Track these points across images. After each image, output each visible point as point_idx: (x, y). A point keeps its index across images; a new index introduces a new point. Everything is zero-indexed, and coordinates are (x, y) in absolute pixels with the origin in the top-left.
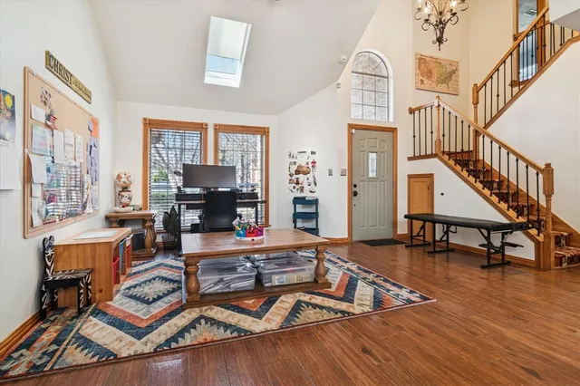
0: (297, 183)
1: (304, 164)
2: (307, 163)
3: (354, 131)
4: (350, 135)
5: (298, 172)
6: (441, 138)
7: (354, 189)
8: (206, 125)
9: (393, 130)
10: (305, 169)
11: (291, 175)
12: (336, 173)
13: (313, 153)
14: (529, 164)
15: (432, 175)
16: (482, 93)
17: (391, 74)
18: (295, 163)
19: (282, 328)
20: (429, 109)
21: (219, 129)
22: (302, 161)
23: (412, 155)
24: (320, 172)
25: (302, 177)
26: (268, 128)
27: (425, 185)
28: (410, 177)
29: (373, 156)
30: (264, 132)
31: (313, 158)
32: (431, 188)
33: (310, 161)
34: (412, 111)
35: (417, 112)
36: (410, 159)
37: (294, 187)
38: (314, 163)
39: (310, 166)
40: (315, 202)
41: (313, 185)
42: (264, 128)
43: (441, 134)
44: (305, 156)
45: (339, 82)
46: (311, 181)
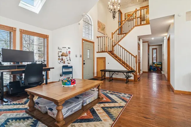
0: (62, 60)
1: (65, 52)
2: (67, 52)
3: (84, 41)
4: (83, 43)
5: (62, 55)
6: (108, 47)
7: (84, 62)
8: (15, 29)
9: (93, 43)
10: (66, 54)
11: (59, 57)
12: (78, 56)
13: (69, 48)
14: (132, 55)
15: (105, 57)
16: (114, 35)
17: (92, 24)
18: (61, 52)
19: (115, 121)
20: (103, 37)
21: (22, 32)
22: (64, 51)
23: (98, 51)
24: (72, 56)
25: (64, 58)
26: (48, 36)
27: (103, 61)
28: (97, 58)
29: (88, 50)
30: (46, 37)
31: (69, 50)
32: (105, 62)
33: (68, 51)
34: (98, 37)
35: (99, 38)
36: (97, 52)
37: (61, 62)
38: (69, 52)
39: (68, 53)
40: (71, 67)
41: (69, 60)
42: (47, 35)
43: (108, 45)
44: (66, 49)
45: (79, 22)
46: (68, 59)
